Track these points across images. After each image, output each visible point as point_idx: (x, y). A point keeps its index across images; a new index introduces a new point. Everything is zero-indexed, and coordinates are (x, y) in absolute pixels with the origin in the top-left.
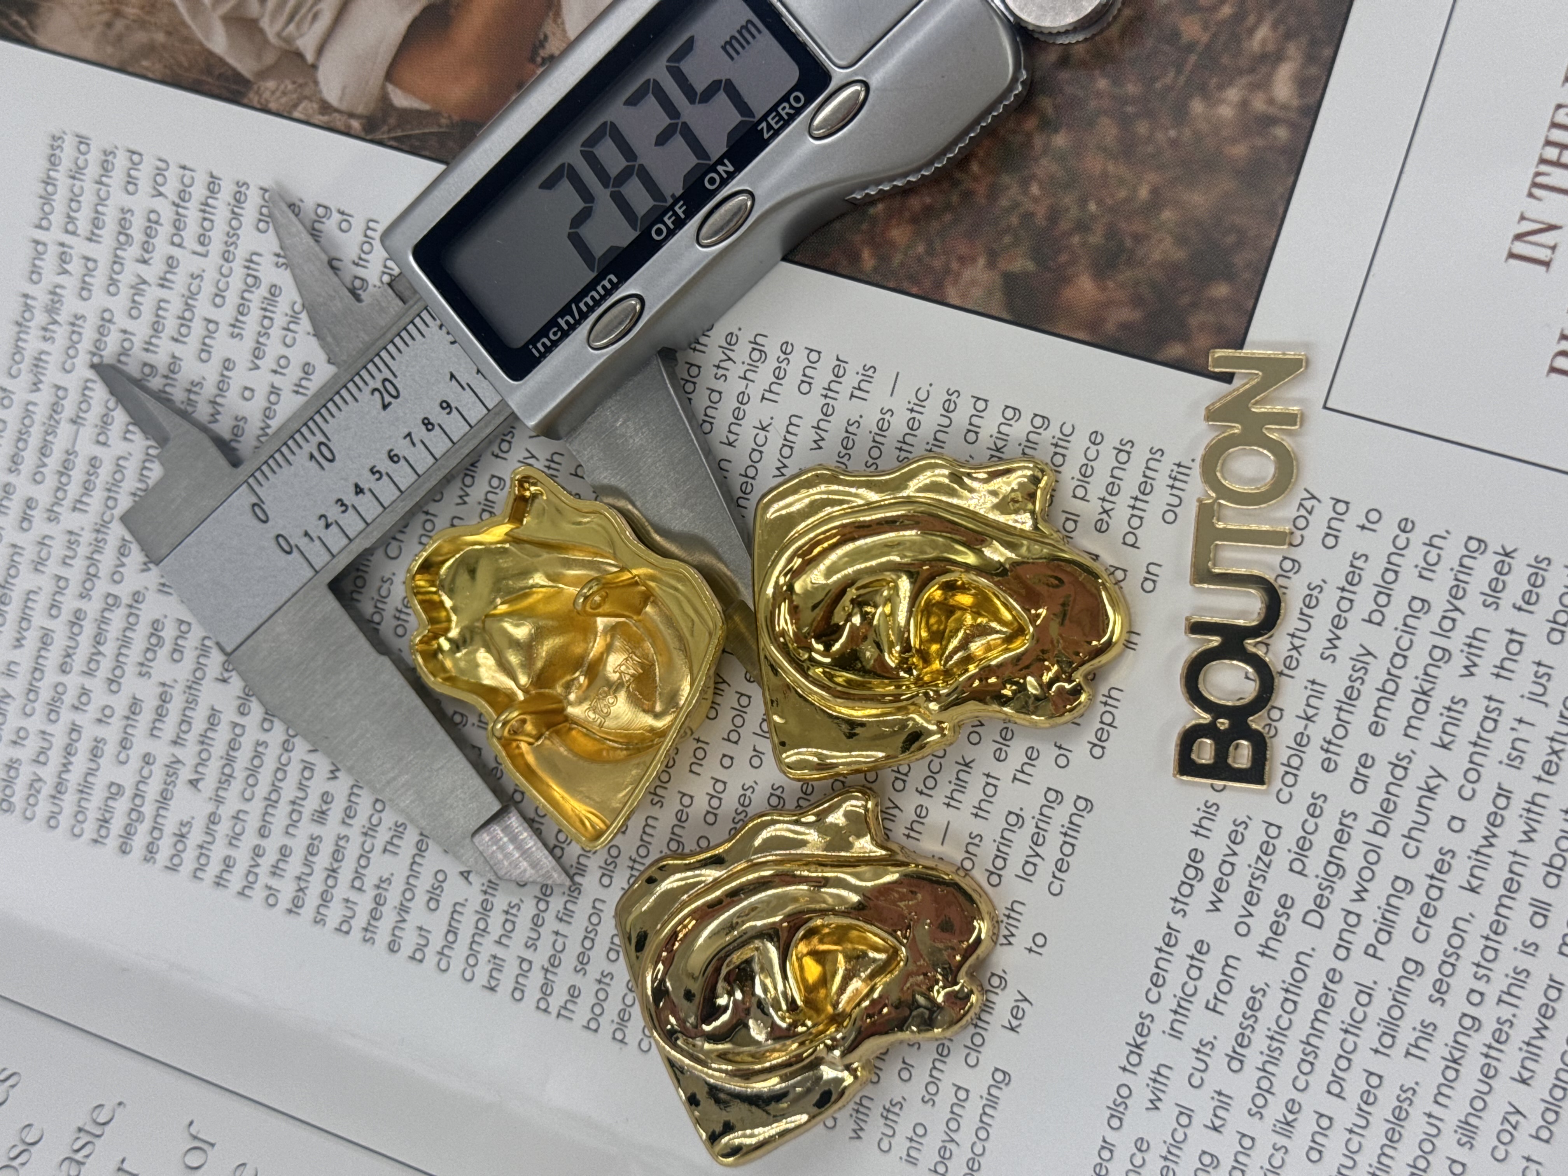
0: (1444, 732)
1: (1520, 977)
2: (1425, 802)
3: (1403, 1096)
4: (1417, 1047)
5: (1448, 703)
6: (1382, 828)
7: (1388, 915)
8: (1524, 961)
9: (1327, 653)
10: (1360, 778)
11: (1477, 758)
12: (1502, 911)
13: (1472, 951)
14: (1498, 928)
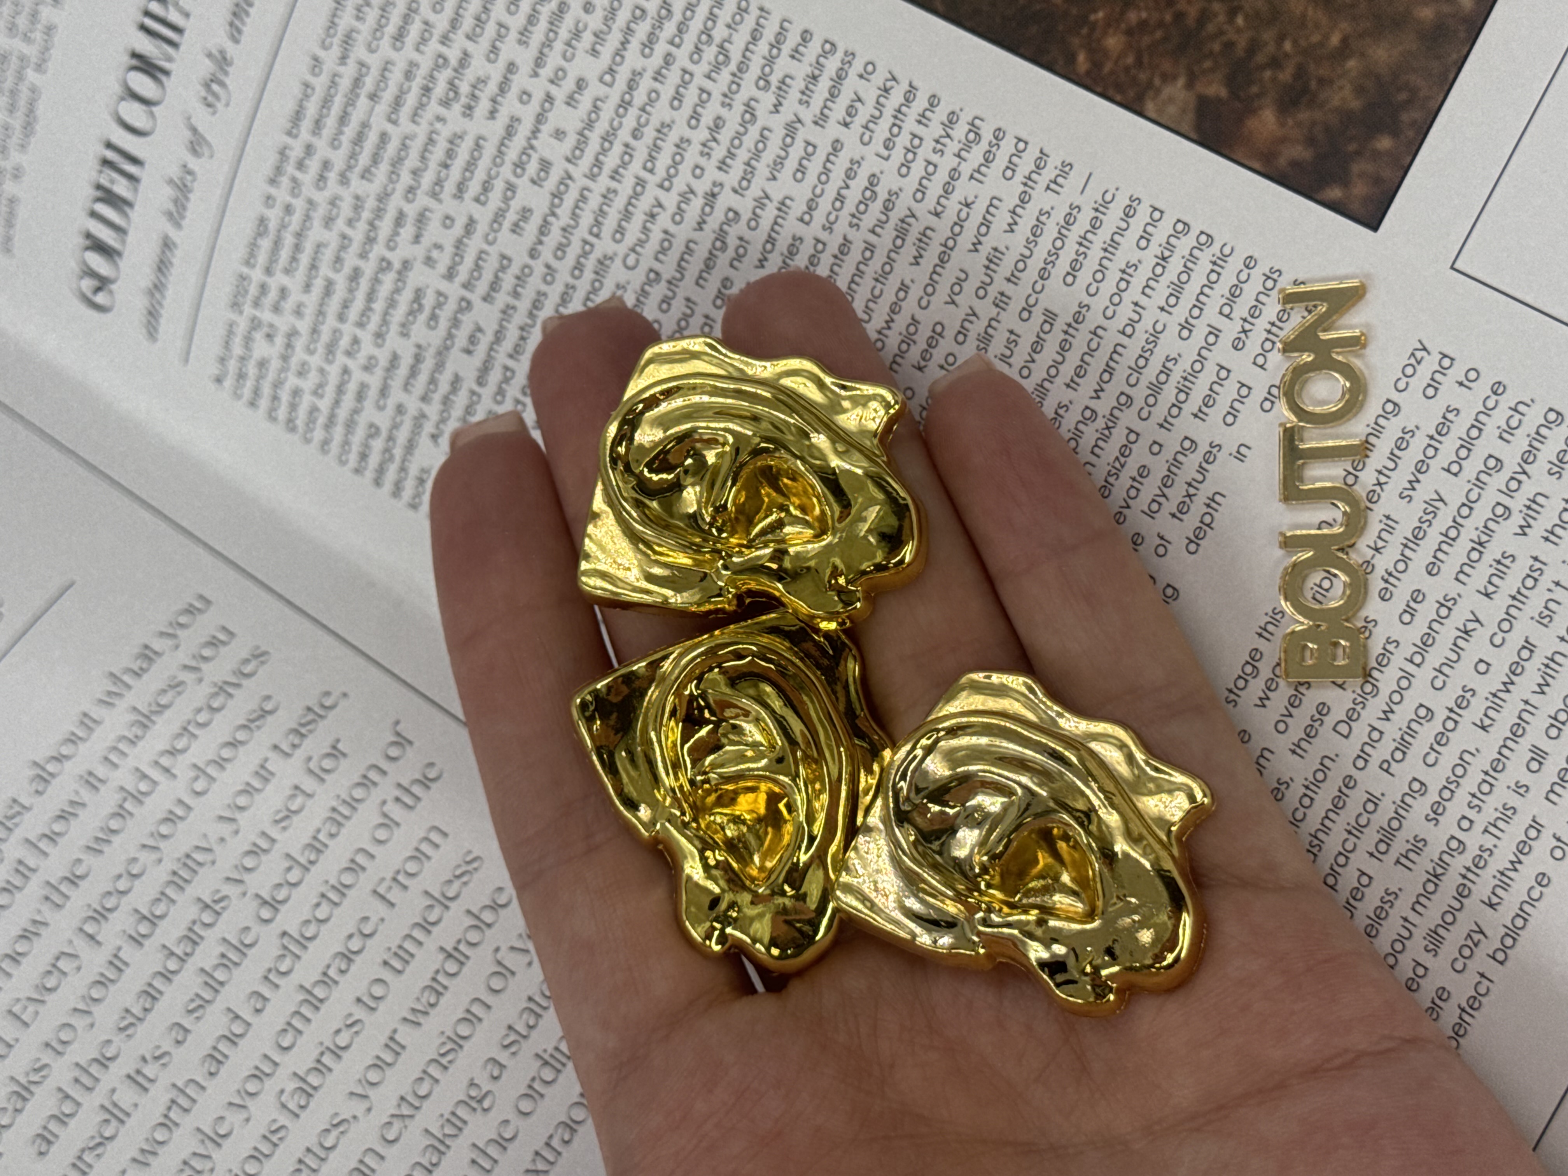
0: (1490, 582)
1: (1508, 813)
2: (1460, 642)
3: (1387, 898)
4: (1407, 857)
5: (1499, 557)
6: (1418, 659)
7: (1407, 737)
8: (1514, 800)
9: (1406, 493)
10: (1409, 611)
11: (1513, 611)
12: (1505, 751)
13: (1470, 784)
14: (1497, 766)
